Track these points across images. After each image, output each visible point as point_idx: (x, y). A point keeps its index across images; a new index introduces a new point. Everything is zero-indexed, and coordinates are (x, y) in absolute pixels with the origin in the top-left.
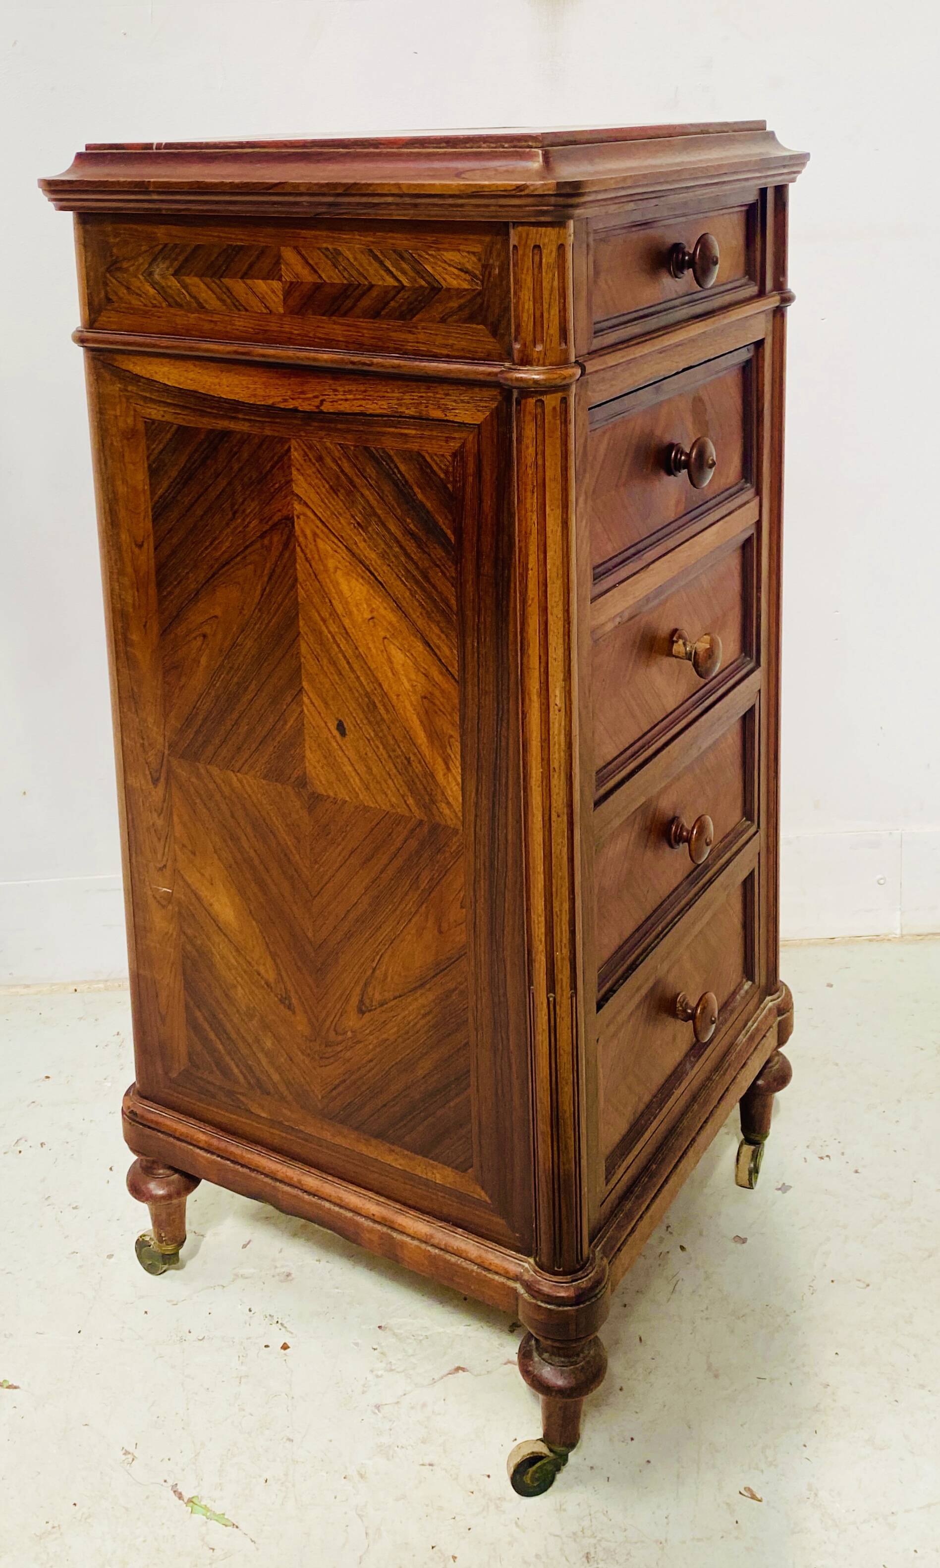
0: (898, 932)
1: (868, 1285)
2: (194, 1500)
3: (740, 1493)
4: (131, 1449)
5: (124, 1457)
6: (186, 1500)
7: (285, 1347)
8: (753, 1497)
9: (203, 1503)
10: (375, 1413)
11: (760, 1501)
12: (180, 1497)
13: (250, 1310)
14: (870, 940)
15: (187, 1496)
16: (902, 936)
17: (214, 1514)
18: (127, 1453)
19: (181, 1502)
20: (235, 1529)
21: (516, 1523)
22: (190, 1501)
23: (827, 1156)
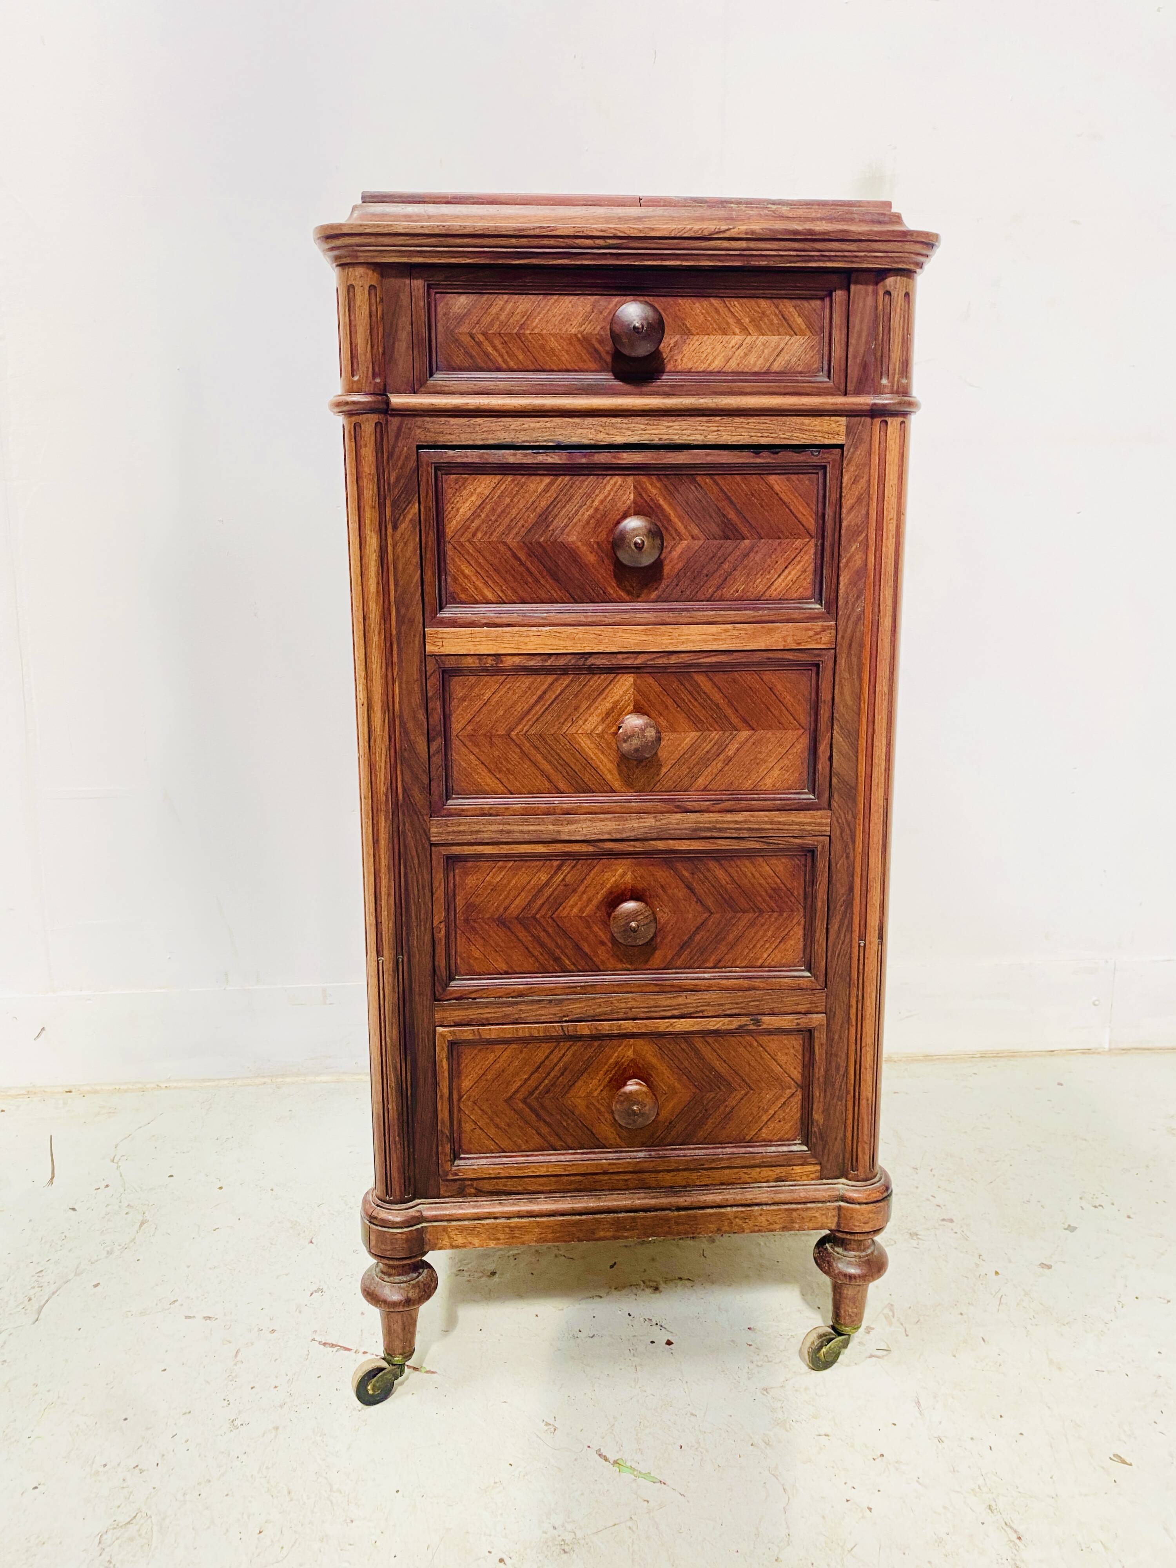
0: (1107, 1046)
1: (1169, 1301)
2: (618, 1462)
3: (1110, 1458)
4: (551, 1421)
5: (546, 1428)
6: (612, 1462)
7: (669, 1343)
8: (1123, 1462)
9: (628, 1464)
10: (764, 1395)
11: (1131, 1465)
12: (606, 1459)
13: (630, 1315)
14: (1083, 1053)
15: (612, 1457)
16: (1110, 1050)
17: (640, 1472)
18: (547, 1424)
19: (608, 1463)
20: (663, 1485)
21: (917, 1481)
22: (616, 1462)
23: (1100, 1206)
